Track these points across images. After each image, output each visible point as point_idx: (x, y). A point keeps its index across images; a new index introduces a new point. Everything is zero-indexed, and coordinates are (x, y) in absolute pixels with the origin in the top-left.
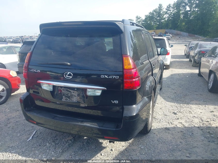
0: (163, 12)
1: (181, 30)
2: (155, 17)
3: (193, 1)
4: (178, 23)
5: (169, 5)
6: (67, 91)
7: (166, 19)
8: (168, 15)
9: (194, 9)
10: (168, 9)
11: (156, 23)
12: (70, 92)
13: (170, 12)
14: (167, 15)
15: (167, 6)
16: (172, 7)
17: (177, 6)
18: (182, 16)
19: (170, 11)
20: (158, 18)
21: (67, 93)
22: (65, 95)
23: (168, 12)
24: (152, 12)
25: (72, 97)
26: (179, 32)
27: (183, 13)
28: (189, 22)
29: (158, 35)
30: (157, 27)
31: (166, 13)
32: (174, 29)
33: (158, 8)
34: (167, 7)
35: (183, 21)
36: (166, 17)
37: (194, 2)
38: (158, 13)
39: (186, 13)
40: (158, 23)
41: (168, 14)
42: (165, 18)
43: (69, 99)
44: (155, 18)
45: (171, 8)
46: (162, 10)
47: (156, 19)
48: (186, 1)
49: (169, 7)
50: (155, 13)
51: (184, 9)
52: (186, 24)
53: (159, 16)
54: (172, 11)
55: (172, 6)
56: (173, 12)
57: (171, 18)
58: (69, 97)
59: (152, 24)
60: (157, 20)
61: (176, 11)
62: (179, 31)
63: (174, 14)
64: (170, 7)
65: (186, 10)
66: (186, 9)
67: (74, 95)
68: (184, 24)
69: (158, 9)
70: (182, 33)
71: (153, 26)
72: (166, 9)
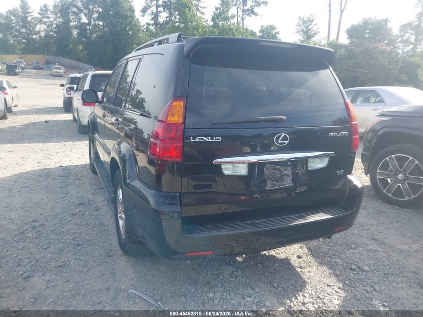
0: (32, 19)
1: (78, 60)
2: (14, 27)
3: (91, 7)
4: (69, 45)
5: (45, 6)
6: (274, 169)
7: (43, 34)
8: (44, 27)
9: (97, 22)
10: (42, 14)
11: (19, 41)
12: (279, 170)
13: (48, 20)
14: (43, 25)
15: (41, 7)
16: (52, 11)
17: (63, 10)
18: (75, 33)
19: (48, 18)
20: (24, 30)
21: (274, 173)
22: (270, 178)
23: (45, 20)
24: (5, 14)
25: (282, 179)
26: (74, 63)
27: (76, 27)
28: (90, 45)
29: (32, 67)
30: (24, 48)
31: (41, 21)
32: (64, 56)
33: (19, 8)
34: (41, 9)
35: (78, 41)
36: (43, 30)
37: (93, 8)
38: (21, 19)
39: (82, 27)
40: (24, 41)
41: (45, 24)
42: (39, 32)
43: (278, 184)
44: (17, 29)
45: (49, 12)
46: (31, 14)
47: (19, 31)
48: (79, 4)
49: (44, 10)
50: (13, 18)
51: (77, 19)
52: (85, 48)
53: (24, 26)
54: (52, 19)
55: (51, 8)
56: (55, 22)
57: (52, 33)
58: (277, 181)
59: (10, 40)
60: (21, 33)
61: (61, 20)
62: (74, 61)
63: (58, 27)
64: (47, 10)
65: (82, 21)
66: (80, 19)
67: (287, 175)
68: (81, 47)
69: (21, 10)
70: (81, 64)
71: (13, 45)
72: (39, 13)
